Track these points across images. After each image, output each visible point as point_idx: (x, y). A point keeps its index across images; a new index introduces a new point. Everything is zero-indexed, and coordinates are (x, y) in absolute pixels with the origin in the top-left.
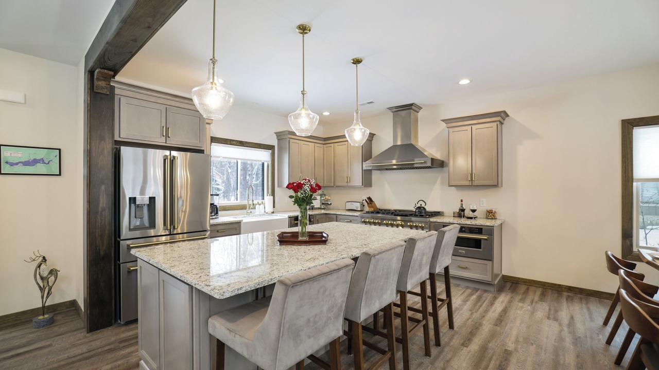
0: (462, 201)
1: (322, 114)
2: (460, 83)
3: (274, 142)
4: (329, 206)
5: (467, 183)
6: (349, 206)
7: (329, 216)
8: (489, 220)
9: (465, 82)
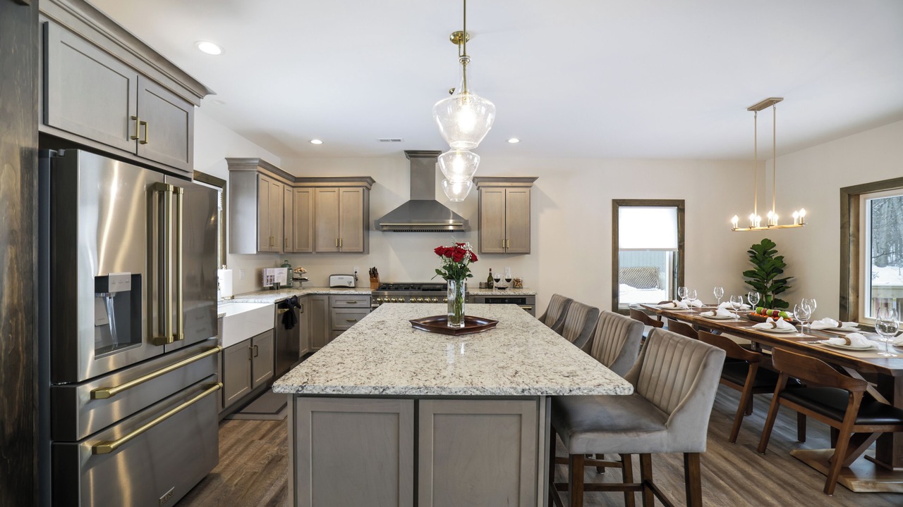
0: (490, 270)
1: (310, 141)
2: (509, 141)
3: (223, 173)
4: (304, 283)
5: (501, 250)
6: (335, 281)
7: (315, 297)
8: (517, 290)
9: (514, 141)
